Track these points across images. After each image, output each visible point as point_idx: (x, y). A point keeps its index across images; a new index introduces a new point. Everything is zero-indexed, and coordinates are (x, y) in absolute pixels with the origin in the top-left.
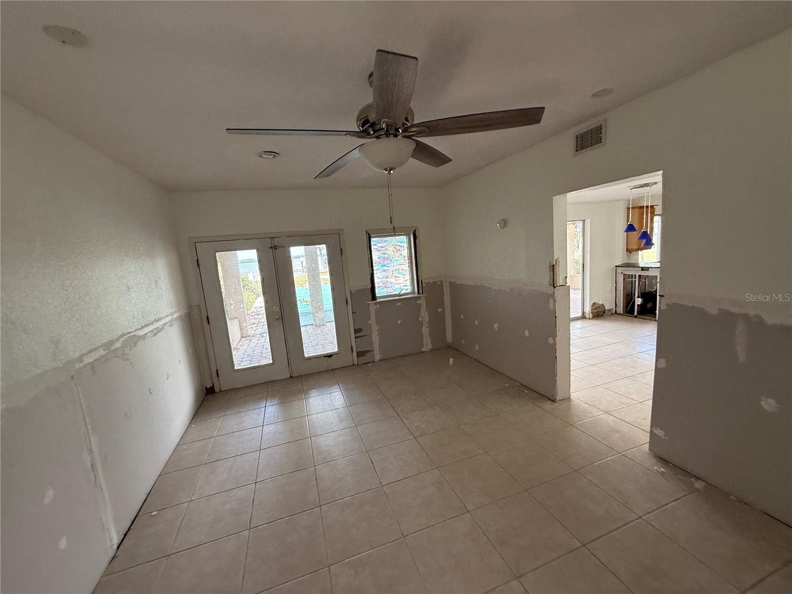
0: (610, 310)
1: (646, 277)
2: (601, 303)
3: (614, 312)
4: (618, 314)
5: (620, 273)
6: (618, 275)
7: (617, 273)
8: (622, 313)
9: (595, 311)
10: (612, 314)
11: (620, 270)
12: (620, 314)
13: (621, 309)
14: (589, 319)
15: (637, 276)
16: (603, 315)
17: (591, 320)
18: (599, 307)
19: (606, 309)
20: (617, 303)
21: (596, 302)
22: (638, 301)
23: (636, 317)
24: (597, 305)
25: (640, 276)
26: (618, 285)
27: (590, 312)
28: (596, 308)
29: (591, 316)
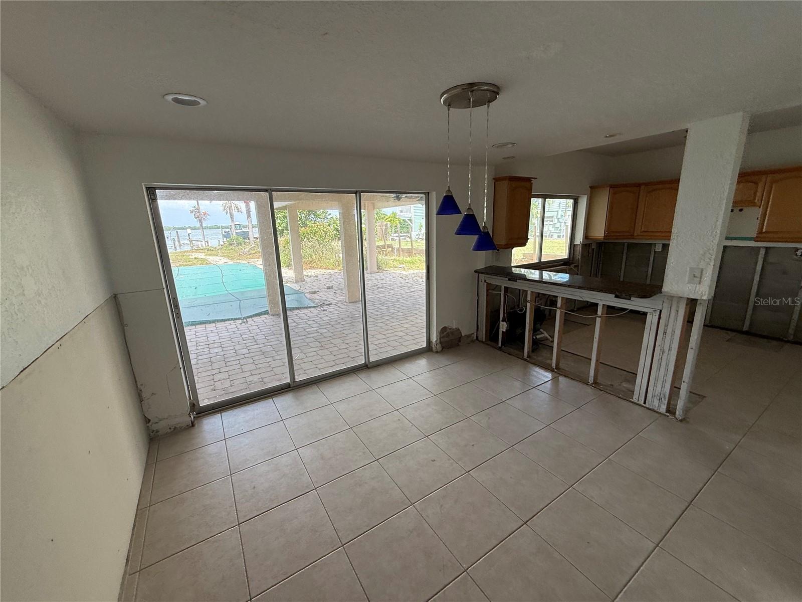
0: (468, 336)
1: (513, 291)
2: (454, 327)
3: (475, 338)
4: (480, 341)
5: (483, 281)
6: (480, 283)
7: (480, 280)
8: (484, 340)
9: (446, 339)
10: (473, 341)
11: (482, 276)
12: (482, 342)
13: (483, 335)
14: (437, 352)
15: (503, 287)
16: (458, 345)
17: (439, 354)
18: (452, 333)
19: (463, 335)
20: (479, 324)
21: (446, 326)
22: (503, 326)
23: (500, 349)
24: (448, 330)
25: (506, 289)
26: (480, 298)
27: (438, 341)
28: (448, 335)
29: (439, 347)
